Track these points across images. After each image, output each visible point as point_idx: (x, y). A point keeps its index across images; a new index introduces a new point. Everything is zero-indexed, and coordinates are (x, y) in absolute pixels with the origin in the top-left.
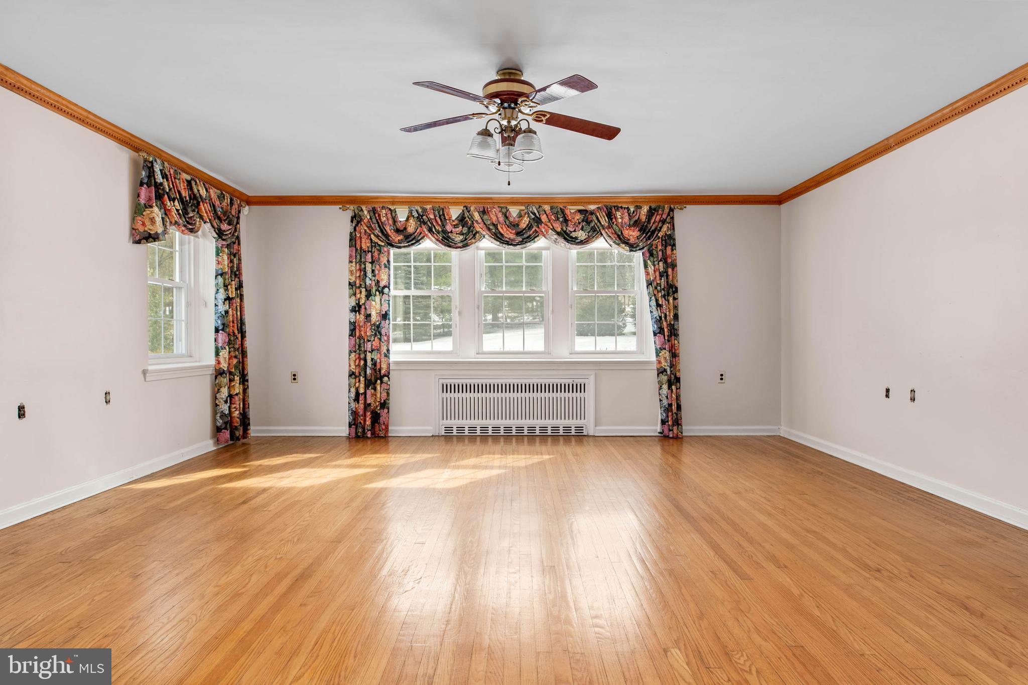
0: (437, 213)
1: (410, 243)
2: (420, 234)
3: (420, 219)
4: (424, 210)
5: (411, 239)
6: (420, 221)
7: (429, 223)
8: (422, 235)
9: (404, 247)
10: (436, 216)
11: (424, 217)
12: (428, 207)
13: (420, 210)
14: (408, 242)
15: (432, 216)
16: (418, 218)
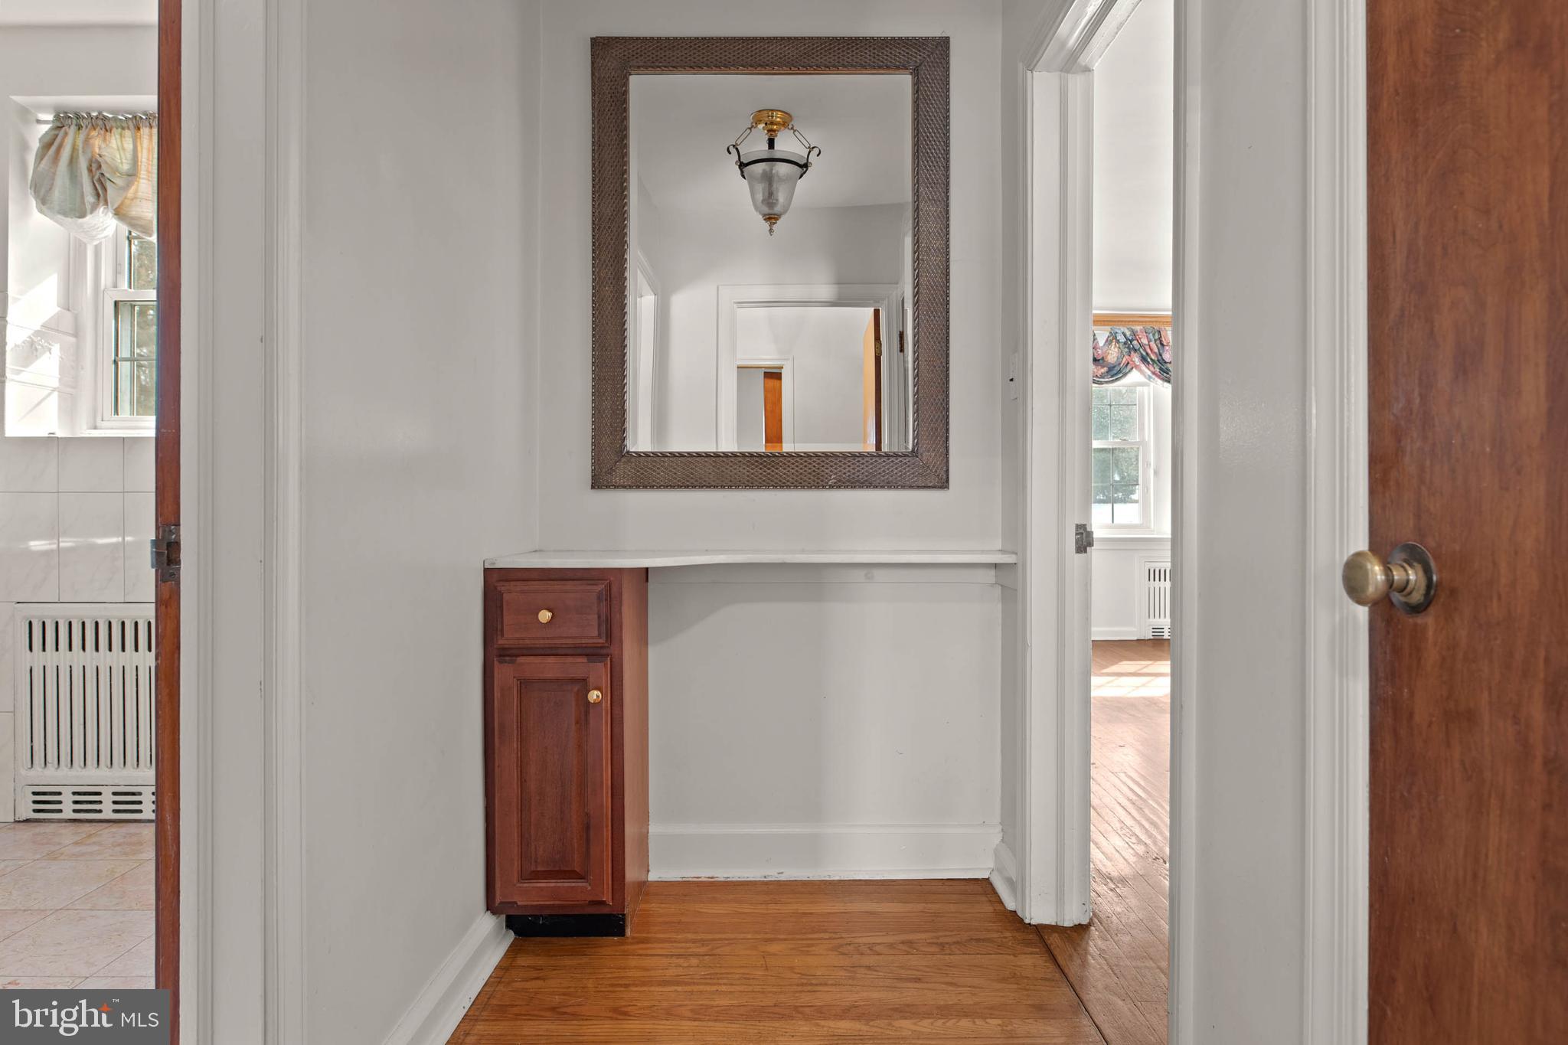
0: (1151, 336)
1: (1114, 378)
2: (1126, 365)
3: (1130, 346)
4: (1134, 333)
5: (1115, 372)
6: (1128, 348)
7: (1141, 350)
8: (1129, 367)
9: (1106, 382)
10: (1151, 341)
11: (1135, 342)
12: (1138, 328)
13: (1128, 333)
14: (1112, 377)
15: (1145, 341)
16: (1125, 343)
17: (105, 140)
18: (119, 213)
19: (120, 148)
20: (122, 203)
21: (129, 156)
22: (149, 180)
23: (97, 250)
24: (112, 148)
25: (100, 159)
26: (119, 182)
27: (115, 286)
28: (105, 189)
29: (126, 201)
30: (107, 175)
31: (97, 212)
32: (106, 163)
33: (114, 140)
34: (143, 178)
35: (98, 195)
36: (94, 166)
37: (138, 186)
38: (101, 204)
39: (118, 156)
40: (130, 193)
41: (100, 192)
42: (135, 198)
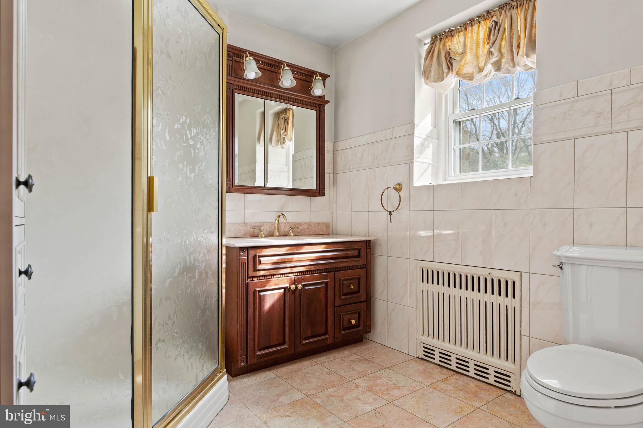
17: (451, 41)
18: (458, 74)
19: (458, 42)
20: (459, 69)
21: (462, 44)
22: (471, 53)
23: (446, 96)
24: (455, 43)
25: (449, 51)
26: (458, 58)
27: (453, 113)
28: (452, 65)
29: (461, 67)
30: (453, 57)
31: (449, 76)
32: (452, 51)
33: (455, 40)
34: (469, 53)
35: (449, 68)
36: (447, 55)
37: (466, 58)
38: (450, 72)
39: (457, 47)
40: (462, 63)
41: (450, 66)
42: (465, 64)
